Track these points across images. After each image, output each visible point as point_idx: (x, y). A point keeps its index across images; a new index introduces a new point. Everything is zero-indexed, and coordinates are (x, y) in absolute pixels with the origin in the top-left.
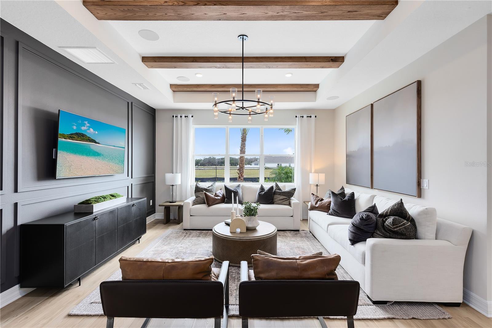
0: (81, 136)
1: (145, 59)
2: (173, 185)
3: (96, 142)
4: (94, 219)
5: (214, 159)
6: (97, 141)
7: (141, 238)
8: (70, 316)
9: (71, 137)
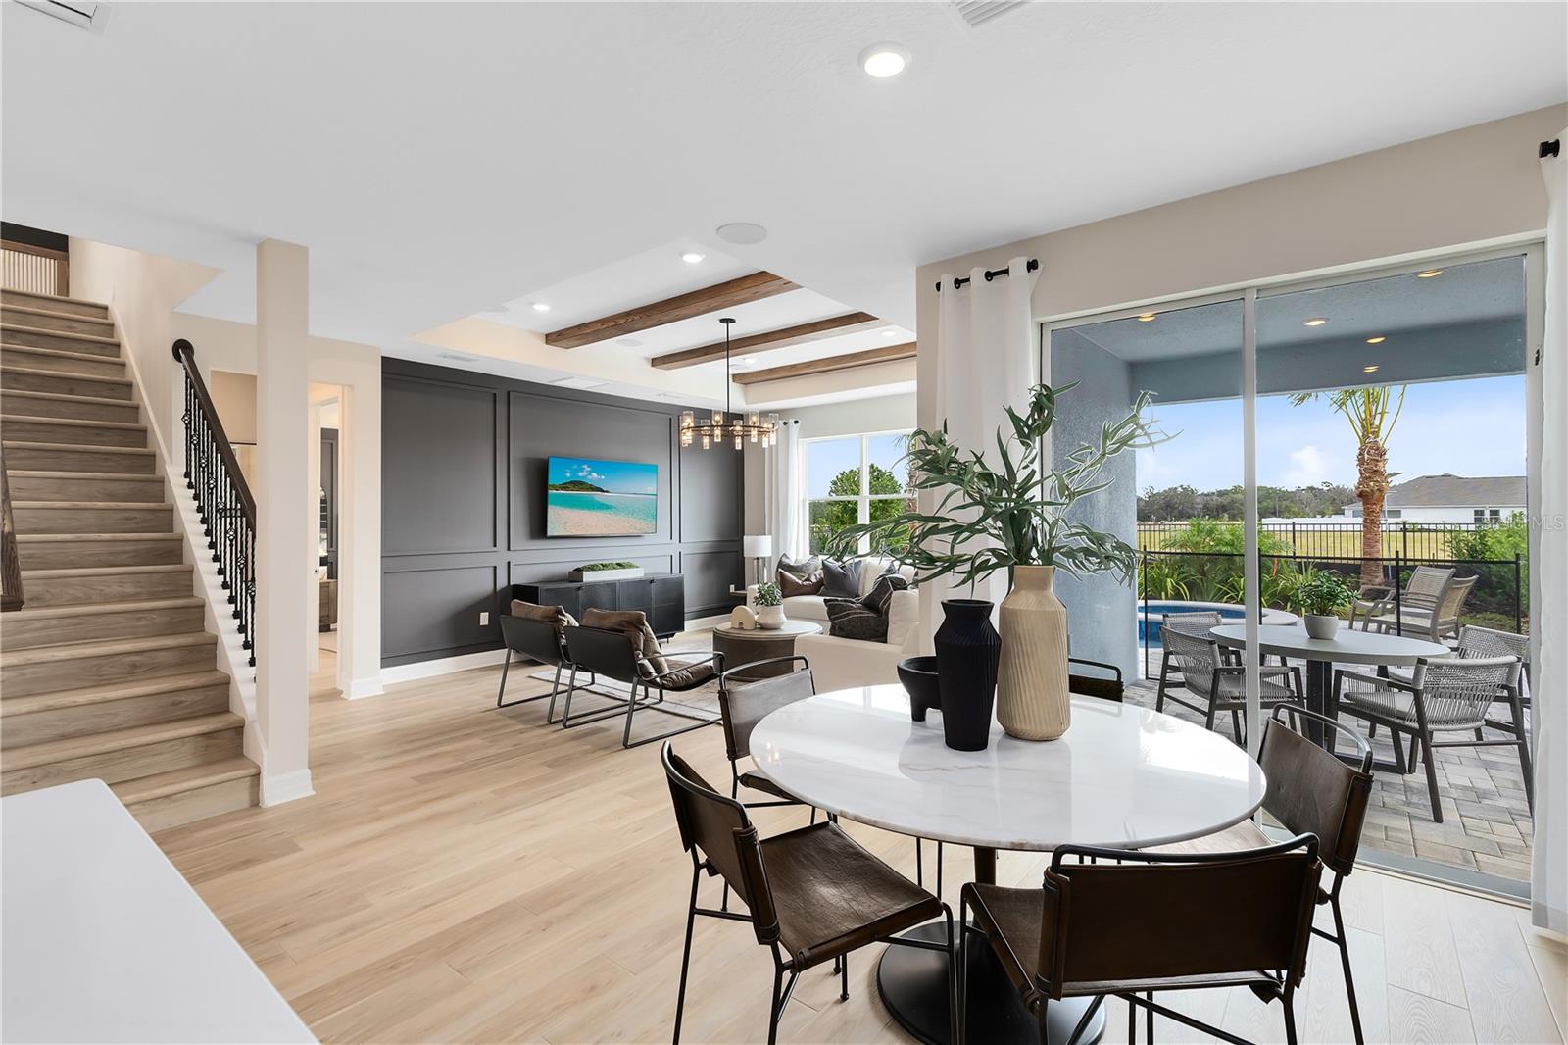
0: (579, 485)
1: (656, 362)
2: (758, 558)
3: (603, 491)
4: (579, 589)
5: (1188, 493)
6: (604, 489)
7: (672, 636)
8: (530, 677)
9: (564, 487)
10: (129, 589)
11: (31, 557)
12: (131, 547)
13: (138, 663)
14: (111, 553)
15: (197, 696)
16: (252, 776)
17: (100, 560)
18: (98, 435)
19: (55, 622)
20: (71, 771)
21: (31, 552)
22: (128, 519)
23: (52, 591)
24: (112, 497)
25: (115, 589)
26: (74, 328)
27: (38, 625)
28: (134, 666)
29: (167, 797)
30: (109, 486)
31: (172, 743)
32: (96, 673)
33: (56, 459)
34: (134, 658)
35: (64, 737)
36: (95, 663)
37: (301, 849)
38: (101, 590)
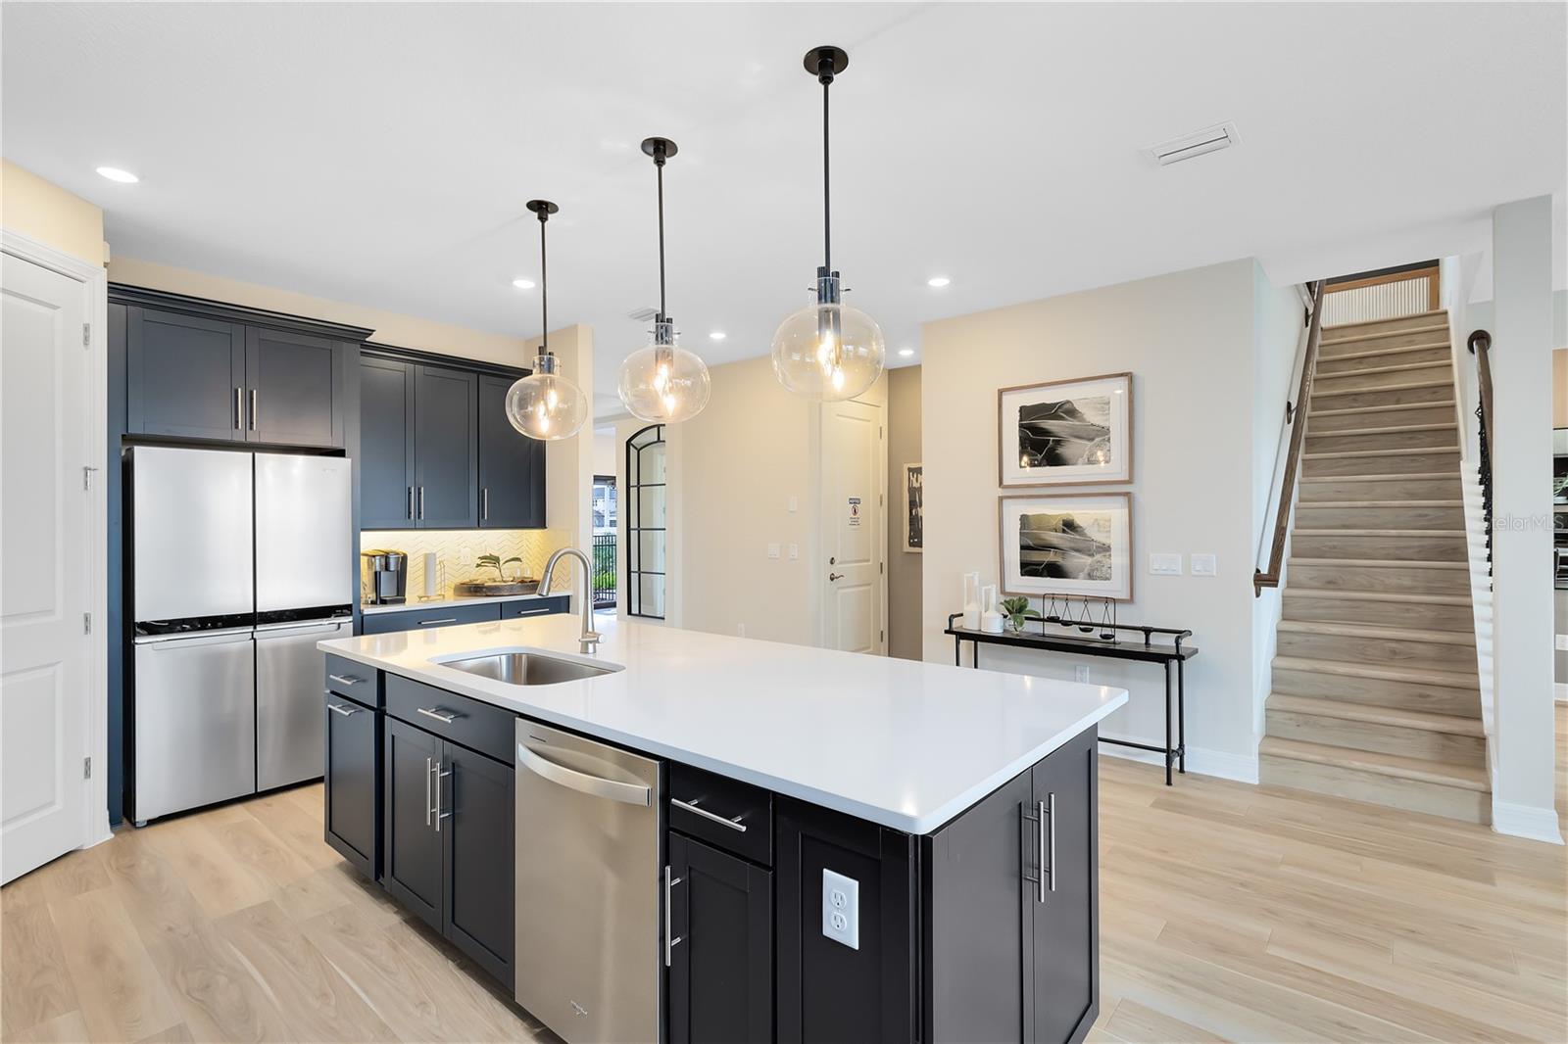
10: (1407, 582)
11: (1335, 547)
12: (1416, 543)
13: (1398, 651)
14: (1398, 548)
15: (1445, 695)
16: (1482, 792)
17: (1388, 554)
18: (1411, 438)
19: (1338, 603)
20: (1324, 726)
21: (1335, 543)
22: (1420, 516)
23: (1344, 577)
24: (1413, 496)
25: (1394, 581)
26: (1413, 341)
27: (1327, 603)
28: (1394, 652)
29: (1392, 777)
30: (1410, 486)
31: (1409, 731)
32: (1362, 651)
33: (1370, 464)
34: (1394, 645)
35: (1327, 698)
36: (1361, 642)
37: (1494, 884)
38: (1382, 581)
